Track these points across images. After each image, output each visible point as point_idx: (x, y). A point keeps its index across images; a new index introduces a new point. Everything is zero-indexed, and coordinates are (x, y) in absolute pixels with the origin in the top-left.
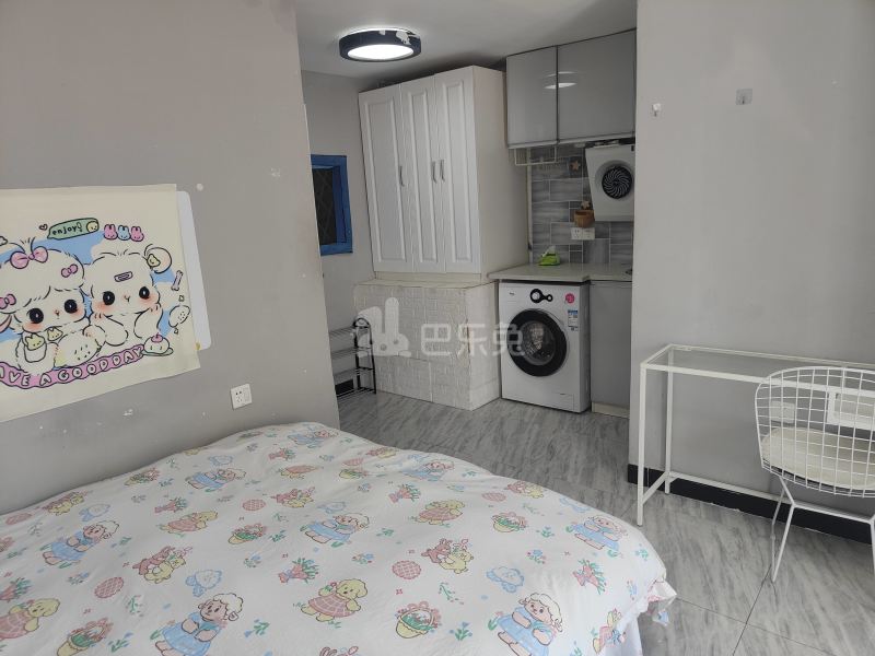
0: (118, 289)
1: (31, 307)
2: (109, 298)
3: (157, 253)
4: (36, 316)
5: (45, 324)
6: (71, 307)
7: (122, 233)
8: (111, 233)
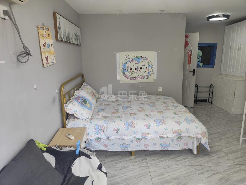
0: (143, 67)
1: (131, 68)
2: (141, 68)
3: (149, 62)
4: (131, 69)
5: (132, 71)
6: (136, 69)
7: (145, 59)
8: (143, 58)
